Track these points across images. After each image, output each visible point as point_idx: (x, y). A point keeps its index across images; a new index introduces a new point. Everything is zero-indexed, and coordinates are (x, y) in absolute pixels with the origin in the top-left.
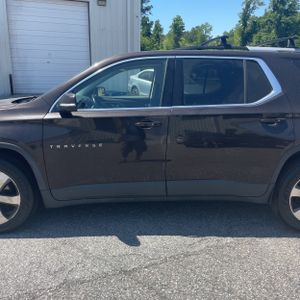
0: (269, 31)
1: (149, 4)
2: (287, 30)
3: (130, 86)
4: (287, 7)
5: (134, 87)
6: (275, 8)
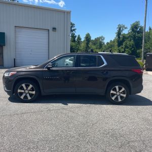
0: (131, 40)
1: (75, 28)
2: (138, 40)
3: (66, 64)
4: (138, 30)
5: (67, 64)
6: (133, 30)
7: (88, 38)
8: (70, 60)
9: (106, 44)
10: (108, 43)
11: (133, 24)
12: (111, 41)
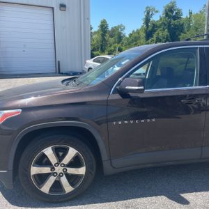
0: (164, 30)
2: (175, 29)
4: (174, 14)
6: (167, 15)
7: (103, 27)
8: (94, 61)
9: (127, 36)
10: (131, 35)
11: (168, 6)
12: (133, 32)
